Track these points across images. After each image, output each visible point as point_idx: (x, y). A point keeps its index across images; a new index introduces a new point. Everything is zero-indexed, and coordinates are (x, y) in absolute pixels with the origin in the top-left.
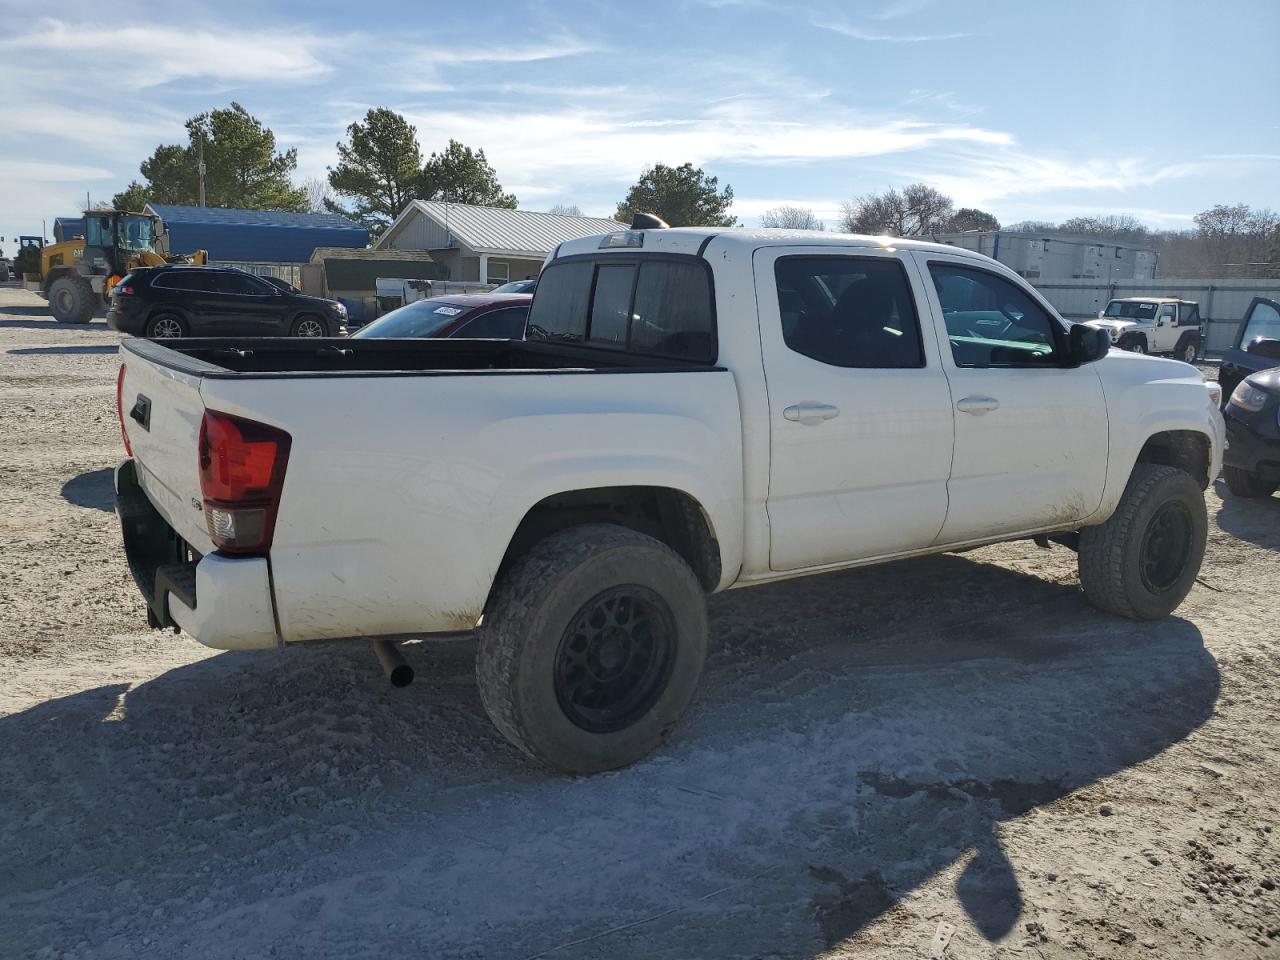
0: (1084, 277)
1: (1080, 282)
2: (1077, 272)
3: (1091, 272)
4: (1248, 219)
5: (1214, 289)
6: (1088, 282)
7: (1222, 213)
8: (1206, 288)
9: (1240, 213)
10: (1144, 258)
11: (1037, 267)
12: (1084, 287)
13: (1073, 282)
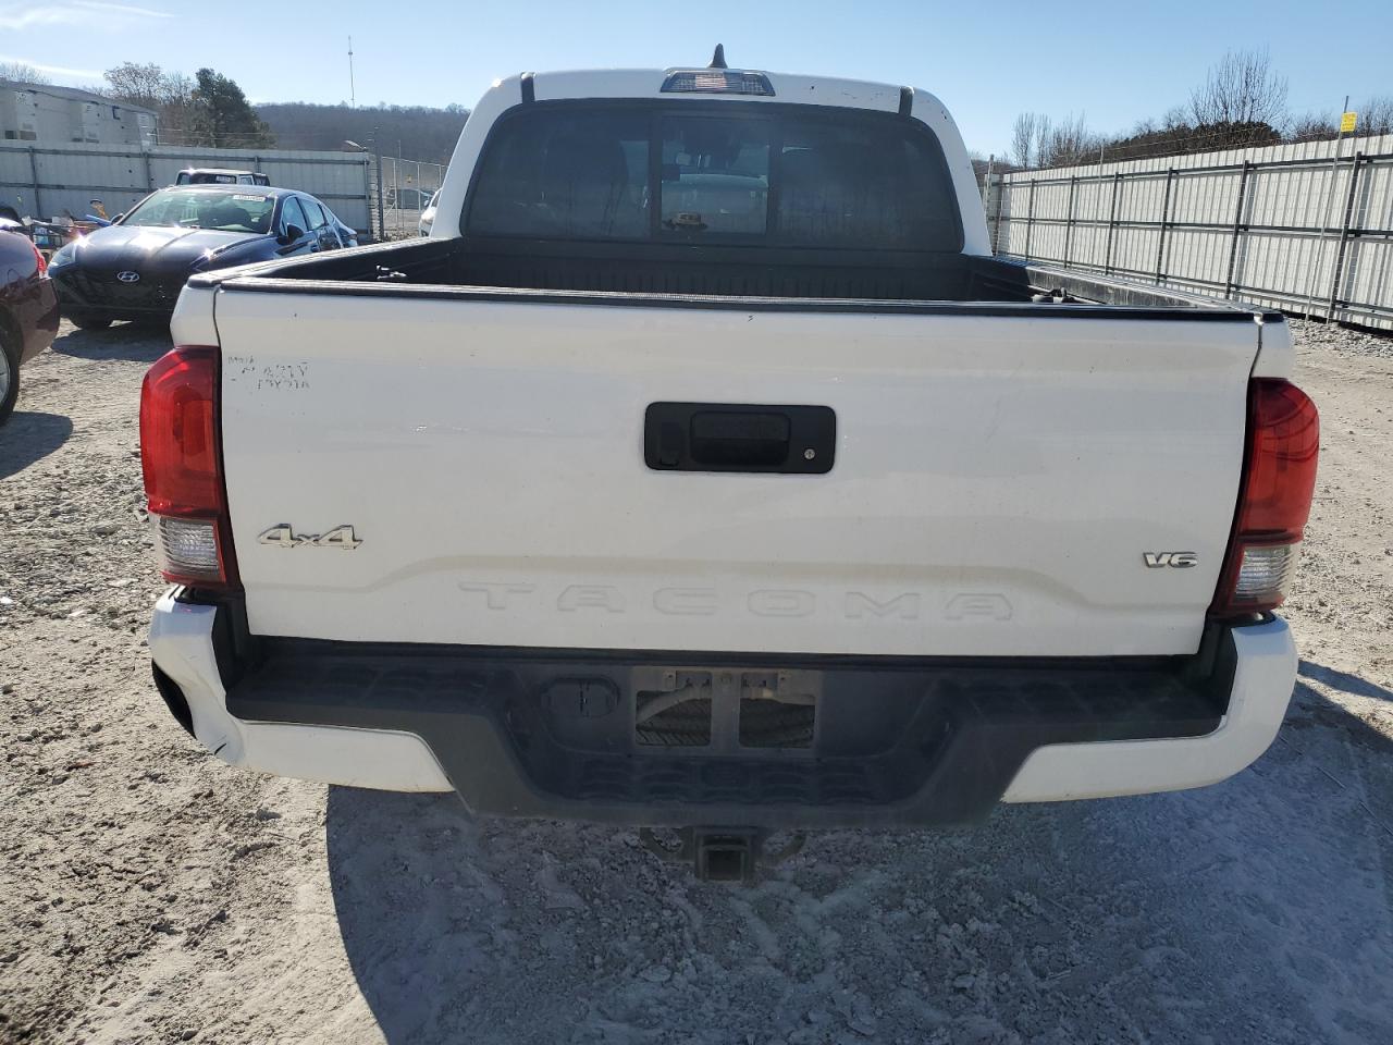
0: (88, 141)
1: (80, 146)
2: (77, 134)
3: (95, 136)
4: (162, 81)
5: (260, 160)
6: (91, 147)
7: (133, 73)
8: (252, 160)
9: (152, 75)
10: (145, 122)
11: (30, 127)
12: (87, 153)
13: (72, 146)
